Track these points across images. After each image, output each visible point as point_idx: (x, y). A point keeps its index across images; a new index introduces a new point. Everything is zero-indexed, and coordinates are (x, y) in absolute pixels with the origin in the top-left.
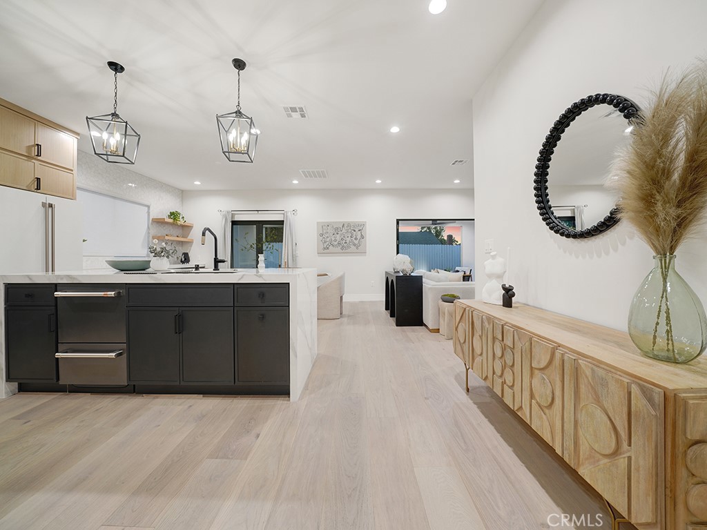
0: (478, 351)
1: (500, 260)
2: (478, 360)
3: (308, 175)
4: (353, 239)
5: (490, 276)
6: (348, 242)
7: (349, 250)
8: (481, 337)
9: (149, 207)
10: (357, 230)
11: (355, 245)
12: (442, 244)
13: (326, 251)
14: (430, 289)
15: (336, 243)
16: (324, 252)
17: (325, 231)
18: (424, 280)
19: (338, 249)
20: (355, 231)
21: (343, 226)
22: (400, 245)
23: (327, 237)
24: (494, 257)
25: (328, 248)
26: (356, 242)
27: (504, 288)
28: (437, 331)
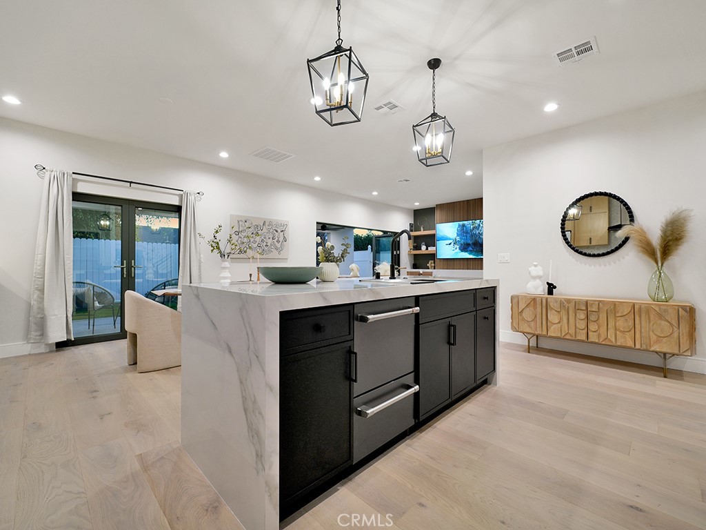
0: (554, 321)
2: (555, 327)
3: (265, 154)
4: (275, 241)
6: (269, 244)
7: (270, 256)
8: (559, 312)
10: (279, 231)
11: (276, 248)
15: (255, 245)
17: (241, 228)
20: (277, 231)
21: (264, 224)
25: (245, 252)
27: (548, 284)
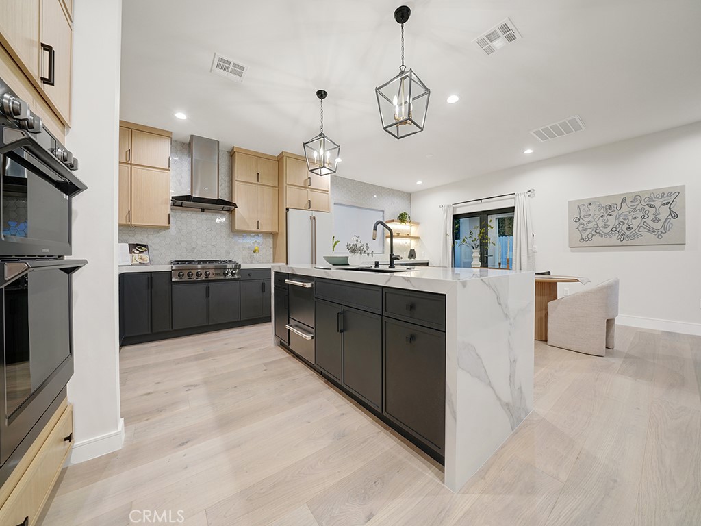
3: (546, 134)
4: (649, 221)
6: (634, 226)
9: (383, 211)
11: (652, 231)
13: (585, 244)
15: (607, 230)
16: (581, 244)
17: (582, 214)
19: (614, 240)
20: (652, 206)
21: (624, 200)
23: (589, 222)
25: (590, 239)
26: (657, 226)
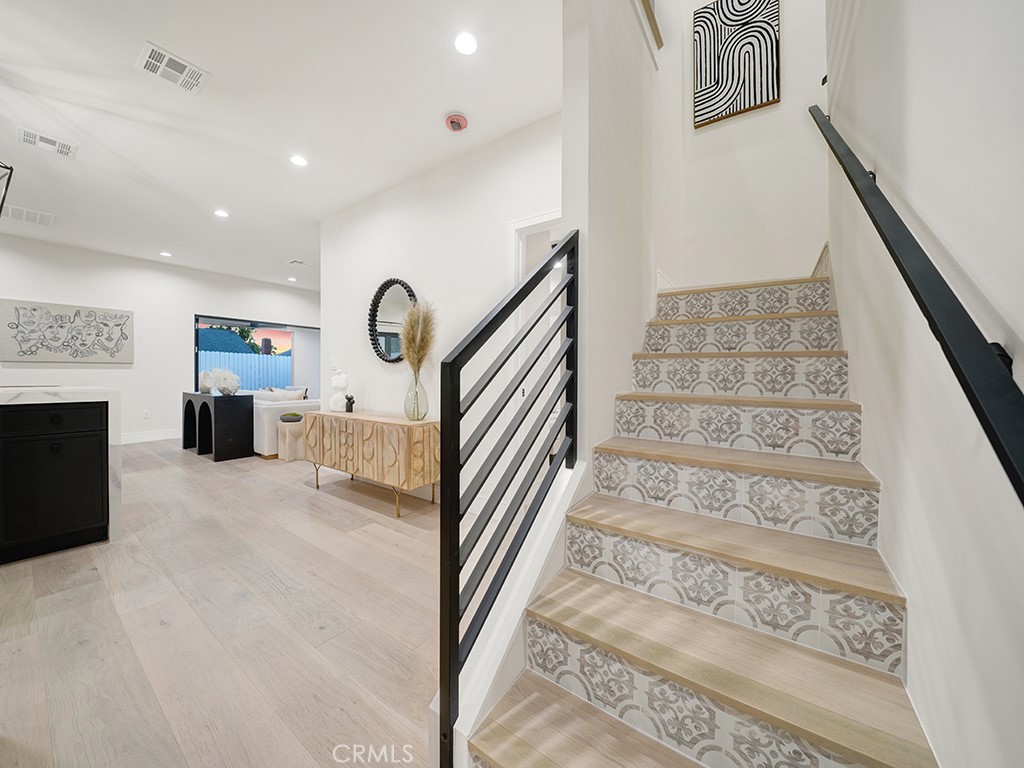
0: (327, 446)
1: (344, 376)
2: (328, 454)
4: (103, 339)
5: (336, 389)
7: (92, 358)
8: (330, 435)
10: (111, 324)
11: (106, 349)
12: (255, 353)
13: (26, 358)
14: (265, 409)
15: (57, 344)
16: (21, 358)
17: (22, 320)
18: (254, 401)
19: (66, 355)
20: (107, 325)
22: (202, 353)
23: (32, 331)
24: (339, 374)
25: (33, 353)
26: (111, 345)
27: (347, 398)
28: (276, 456)
